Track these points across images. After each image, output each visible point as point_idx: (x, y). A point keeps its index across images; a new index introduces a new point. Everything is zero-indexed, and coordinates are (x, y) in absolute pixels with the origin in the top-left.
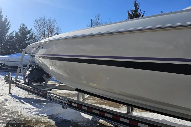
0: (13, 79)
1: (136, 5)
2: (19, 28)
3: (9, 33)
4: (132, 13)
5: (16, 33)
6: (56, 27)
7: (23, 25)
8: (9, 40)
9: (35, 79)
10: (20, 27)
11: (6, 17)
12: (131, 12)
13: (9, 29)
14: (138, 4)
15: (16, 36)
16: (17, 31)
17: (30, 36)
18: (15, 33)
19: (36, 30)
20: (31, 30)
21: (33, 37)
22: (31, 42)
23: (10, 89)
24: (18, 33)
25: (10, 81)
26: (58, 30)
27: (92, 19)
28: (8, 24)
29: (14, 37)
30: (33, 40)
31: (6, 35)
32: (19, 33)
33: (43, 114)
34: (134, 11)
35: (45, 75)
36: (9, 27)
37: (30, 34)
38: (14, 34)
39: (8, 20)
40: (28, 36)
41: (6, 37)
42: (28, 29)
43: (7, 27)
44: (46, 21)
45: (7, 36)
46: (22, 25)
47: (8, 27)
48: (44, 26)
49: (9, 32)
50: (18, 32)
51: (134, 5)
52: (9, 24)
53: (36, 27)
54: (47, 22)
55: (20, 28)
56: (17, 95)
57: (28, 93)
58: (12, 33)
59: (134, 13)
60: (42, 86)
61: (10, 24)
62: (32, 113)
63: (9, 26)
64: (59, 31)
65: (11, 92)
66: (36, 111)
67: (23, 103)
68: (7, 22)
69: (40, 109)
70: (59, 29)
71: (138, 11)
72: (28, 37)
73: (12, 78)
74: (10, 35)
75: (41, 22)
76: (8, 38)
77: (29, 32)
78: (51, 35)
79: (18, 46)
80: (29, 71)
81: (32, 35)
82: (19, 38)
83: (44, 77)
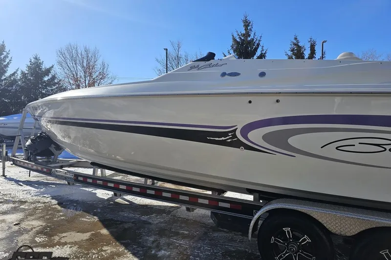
0: (10, 155)
1: (247, 24)
2: (29, 64)
3: (8, 74)
4: (240, 38)
5: (23, 73)
6: (99, 62)
7: (36, 58)
8: (8, 87)
9: (39, 151)
10: (31, 62)
11: (3, 42)
12: (238, 37)
13: (7, 67)
14: (250, 22)
15: (22, 79)
16: (24, 71)
17: (49, 79)
18: (19, 73)
19: (61, 68)
20: (52, 67)
21: (56, 81)
22: (52, 90)
23: (4, 169)
24: (26, 74)
25: (4, 157)
26: (103, 69)
27: (167, 50)
28: (6, 57)
29: (18, 82)
30: (56, 87)
31: (3, 78)
32: (28, 74)
33: (45, 195)
34: (244, 35)
35: (53, 146)
36: (8, 63)
37: (50, 76)
38: (19, 76)
39: (7, 50)
40: (46, 79)
41: (3, 80)
42: (45, 66)
43: (5, 61)
44: (79, 51)
45: (5, 79)
46: (34, 58)
47: (6, 63)
48: (75, 61)
49: (8, 72)
50: (26, 72)
51: (243, 24)
52: (8, 57)
53: (60, 64)
54: (83, 53)
55: (31, 64)
56: (15, 178)
57: (30, 172)
58: (13, 74)
59: (243, 38)
60: (50, 161)
61: (10, 56)
62: (31, 194)
63: (7, 60)
64: (105, 70)
65: (5, 175)
66: (36, 193)
67: (22, 186)
68: (5, 53)
69: (42, 190)
70: (106, 66)
71: (250, 35)
72: (44, 82)
73: (7, 152)
74: (10, 77)
75: (71, 53)
76: (6, 83)
77: (48, 71)
78: (88, 77)
79: (25, 98)
80: (30, 141)
81: (54, 77)
82: (27, 84)
83: (52, 148)
